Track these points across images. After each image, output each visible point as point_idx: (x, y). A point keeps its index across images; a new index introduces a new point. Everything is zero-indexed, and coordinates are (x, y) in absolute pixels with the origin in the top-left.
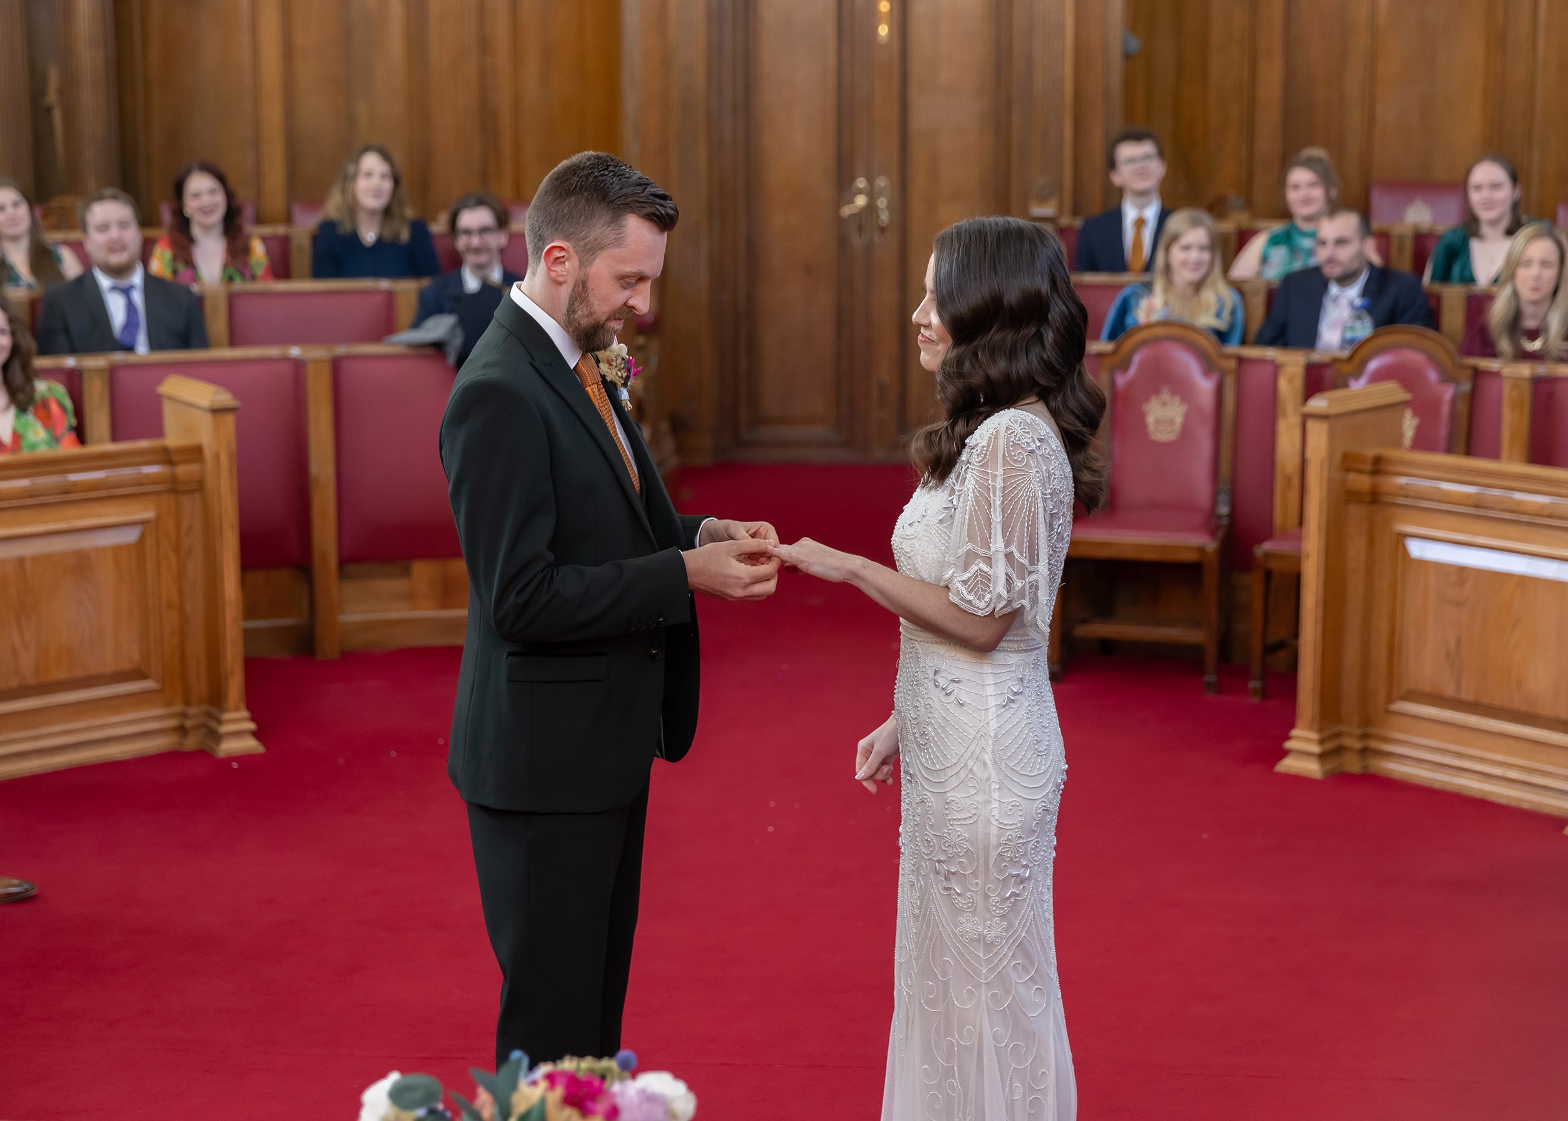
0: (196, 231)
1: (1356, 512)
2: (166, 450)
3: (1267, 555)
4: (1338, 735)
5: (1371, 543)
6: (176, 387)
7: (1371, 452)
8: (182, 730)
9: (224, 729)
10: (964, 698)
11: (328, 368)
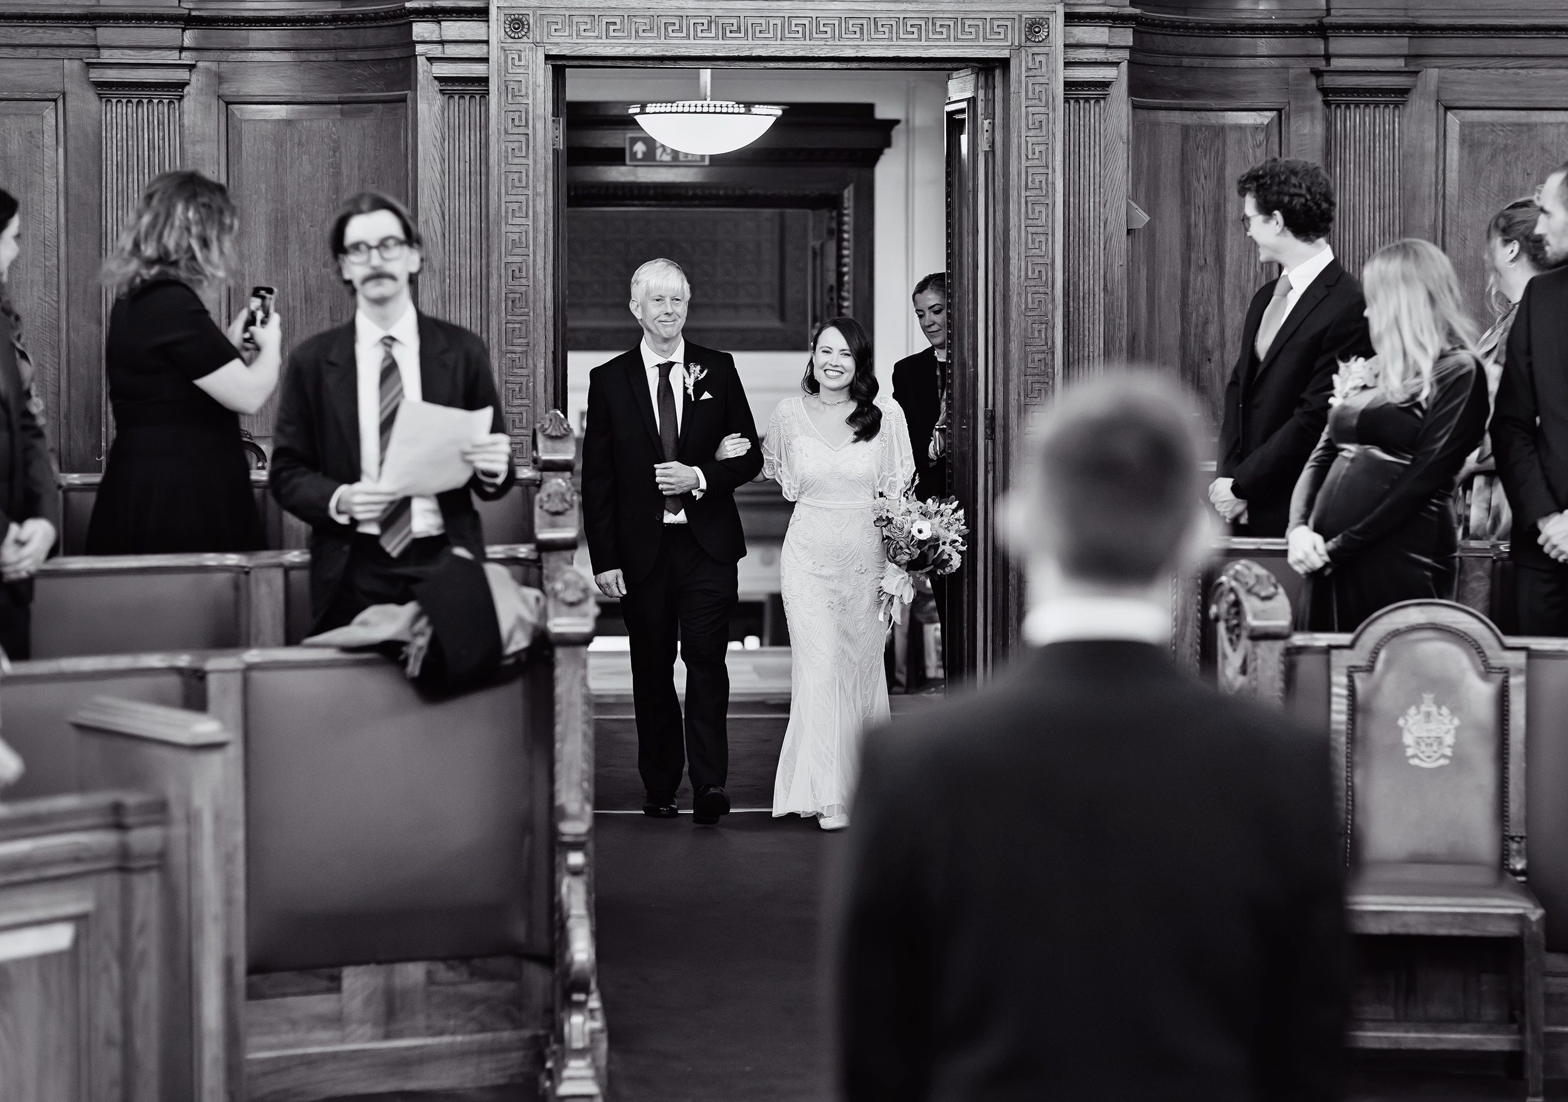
11: (236, 681)
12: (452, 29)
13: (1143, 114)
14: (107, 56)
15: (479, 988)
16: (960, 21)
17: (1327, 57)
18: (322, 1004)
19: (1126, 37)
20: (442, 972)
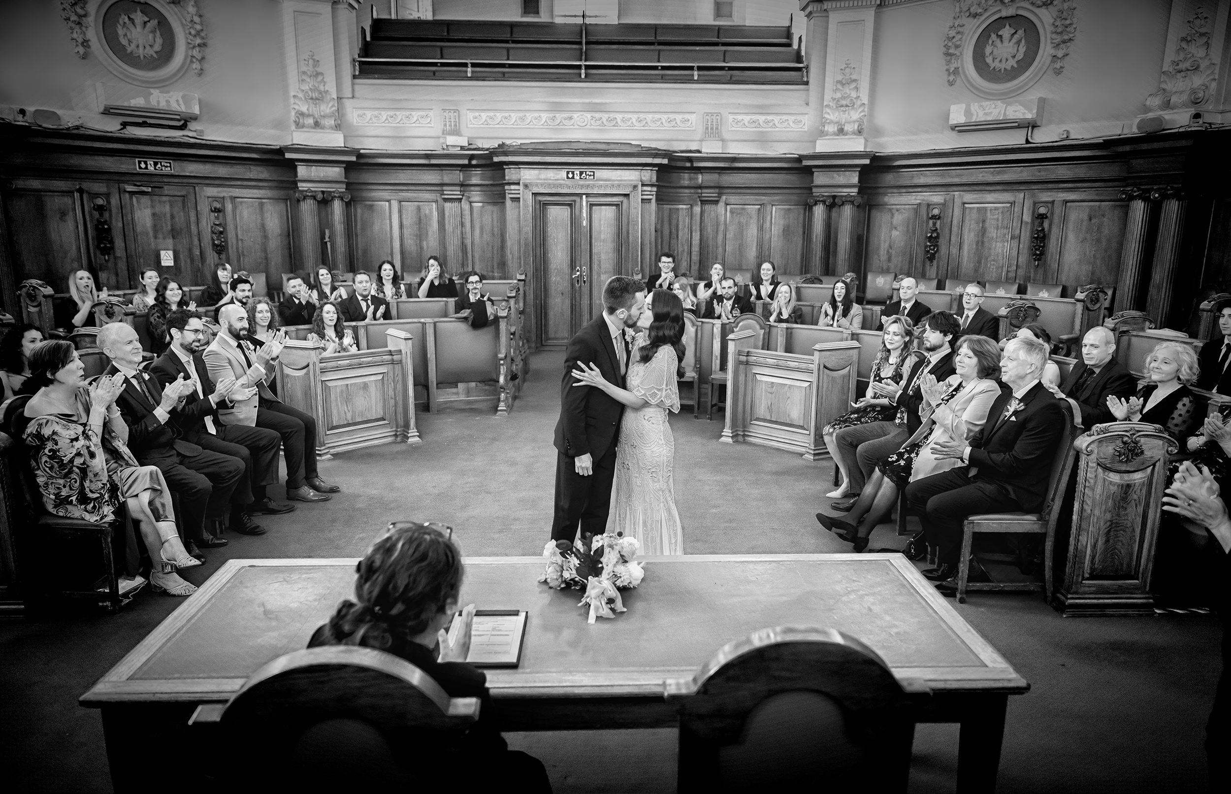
0: (384, 281)
1: (742, 367)
2: (390, 351)
3: (712, 379)
4: (737, 431)
5: (746, 376)
6: (391, 331)
7: (747, 350)
8: (396, 435)
9: (409, 435)
10: (654, 422)
11: (432, 325)
12: (513, 187)
13: (660, 206)
14: (445, 192)
15: (487, 387)
16: (619, 186)
17: (701, 193)
18: (454, 390)
19: (655, 189)
20: (478, 384)
